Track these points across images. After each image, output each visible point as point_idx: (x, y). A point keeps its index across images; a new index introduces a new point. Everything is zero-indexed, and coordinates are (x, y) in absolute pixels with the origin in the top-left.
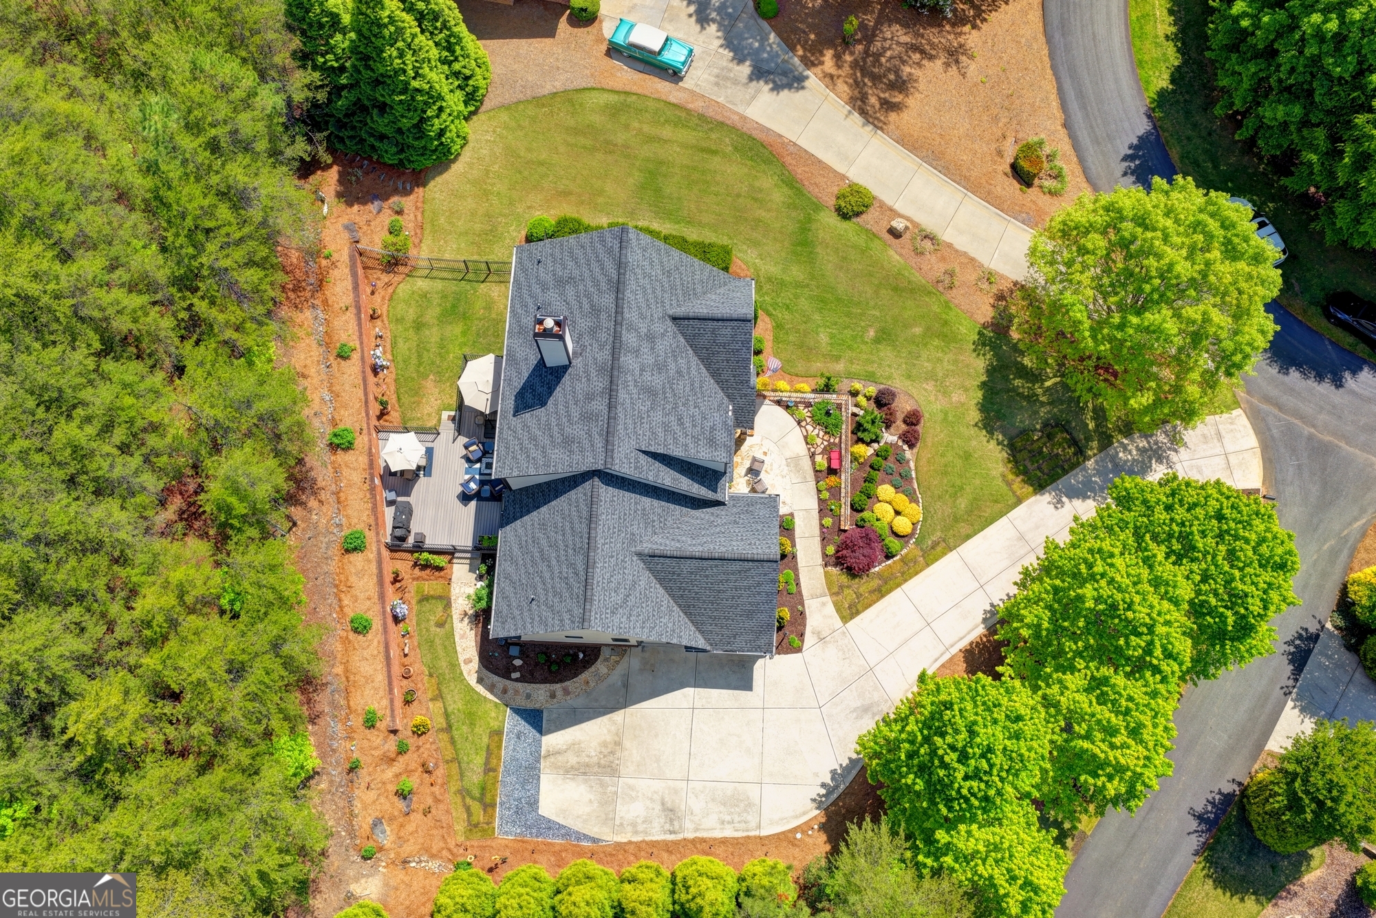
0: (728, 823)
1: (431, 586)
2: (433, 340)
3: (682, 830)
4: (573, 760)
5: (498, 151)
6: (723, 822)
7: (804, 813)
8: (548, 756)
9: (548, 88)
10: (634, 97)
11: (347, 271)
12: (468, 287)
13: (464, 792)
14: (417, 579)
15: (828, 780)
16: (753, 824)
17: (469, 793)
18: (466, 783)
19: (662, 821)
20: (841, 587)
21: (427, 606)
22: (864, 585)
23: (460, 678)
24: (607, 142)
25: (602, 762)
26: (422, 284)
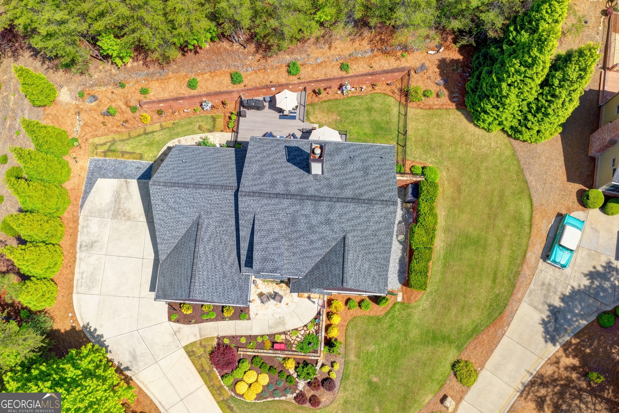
0: (82, 276)
1: (220, 122)
2: (361, 117)
3: (81, 251)
4: (123, 195)
5: (485, 150)
6: (82, 273)
7: (82, 318)
8: (126, 182)
9: (530, 178)
10: (528, 231)
11: (395, 66)
12: (394, 136)
13: (113, 142)
14: (225, 116)
15: (98, 333)
16: (80, 290)
17: (112, 144)
18: (118, 143)
19: (87, 241)
20: (205, 347)
21: (210, 120)
22: (206, 362)
23: (171, 138)
24: (496, 215)
25: (120, 210)
26: (395, 110)
